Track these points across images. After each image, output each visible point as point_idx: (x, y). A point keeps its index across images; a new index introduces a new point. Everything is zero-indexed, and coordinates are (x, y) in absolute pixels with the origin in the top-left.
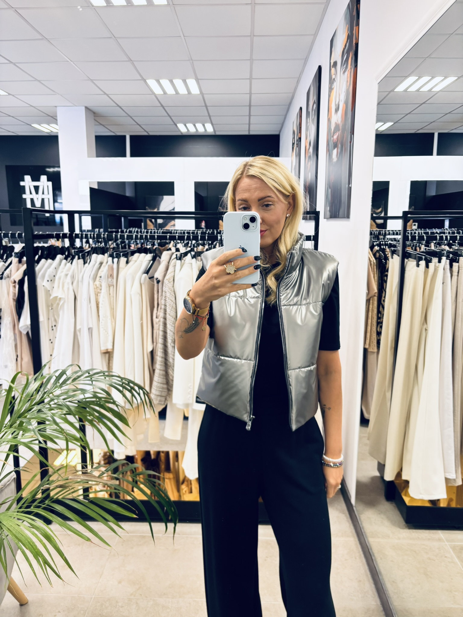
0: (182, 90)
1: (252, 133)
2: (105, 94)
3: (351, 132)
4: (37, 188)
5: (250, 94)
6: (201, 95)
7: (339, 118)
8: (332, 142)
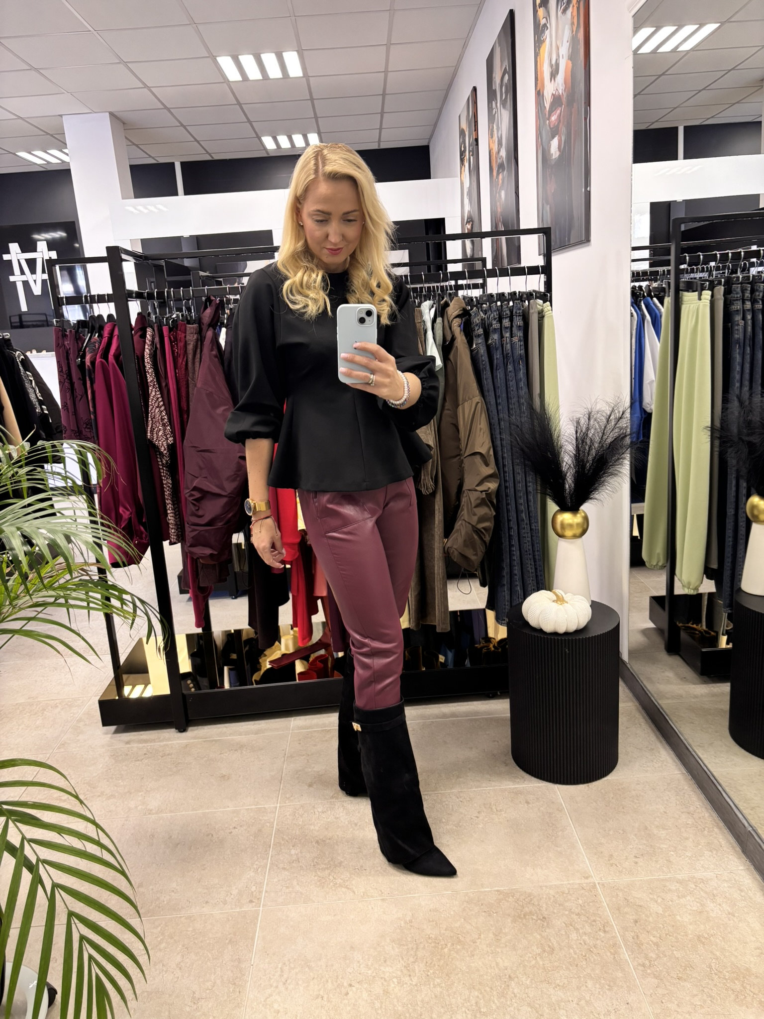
0: (274, 72)
1: (384, 146)
2: (146, 86)
3: (585, 103)
4: (32, 263)
5: (386, 72)
6: (304, 79)
7: (560, 85)
8: (548, 128)
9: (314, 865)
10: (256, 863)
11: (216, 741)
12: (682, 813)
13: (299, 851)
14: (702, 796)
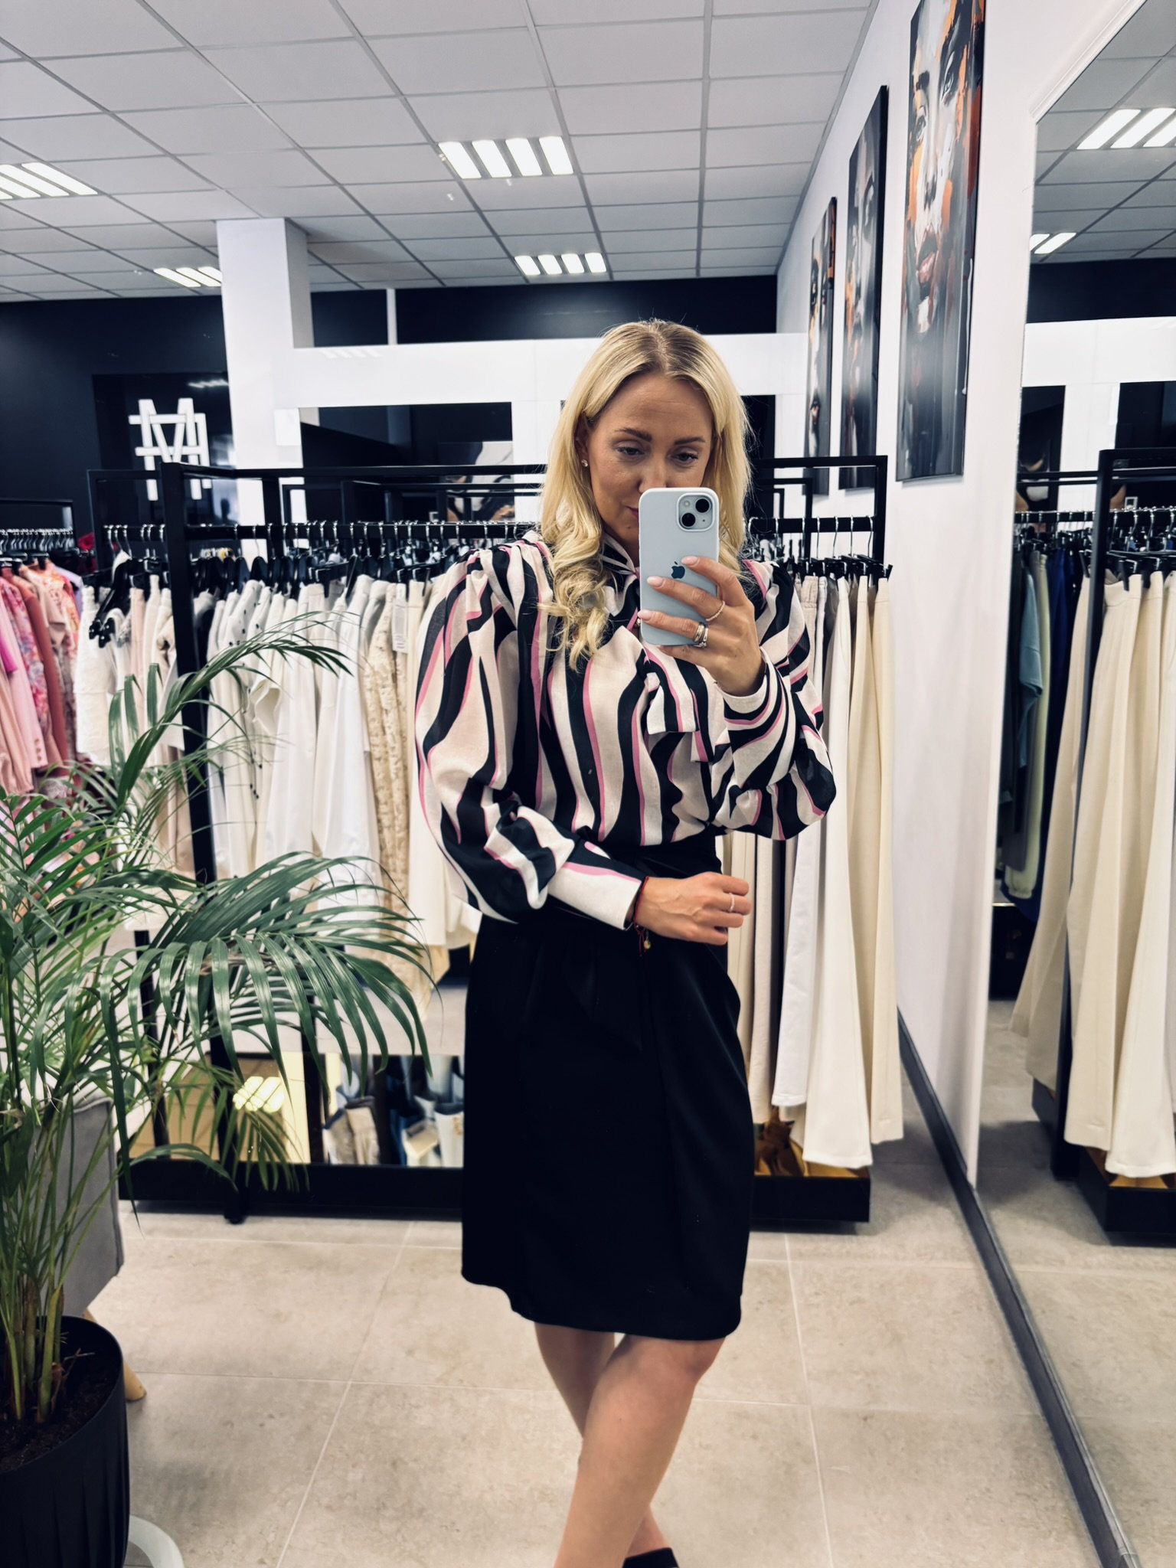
0: (529, 166)
1: (705, 274)
2: (336, 183)
3: (966, 253)
4: (169, 431)
5: (703, 169)
6: (576, 177)
7: (936, 219)
8: (917, 283)
9: (378, 1509)
10: (288, 1489)
11: (285, 1247)
12: (1018, 1494)
13: (360, 1476)
14: (1059, 1466)
